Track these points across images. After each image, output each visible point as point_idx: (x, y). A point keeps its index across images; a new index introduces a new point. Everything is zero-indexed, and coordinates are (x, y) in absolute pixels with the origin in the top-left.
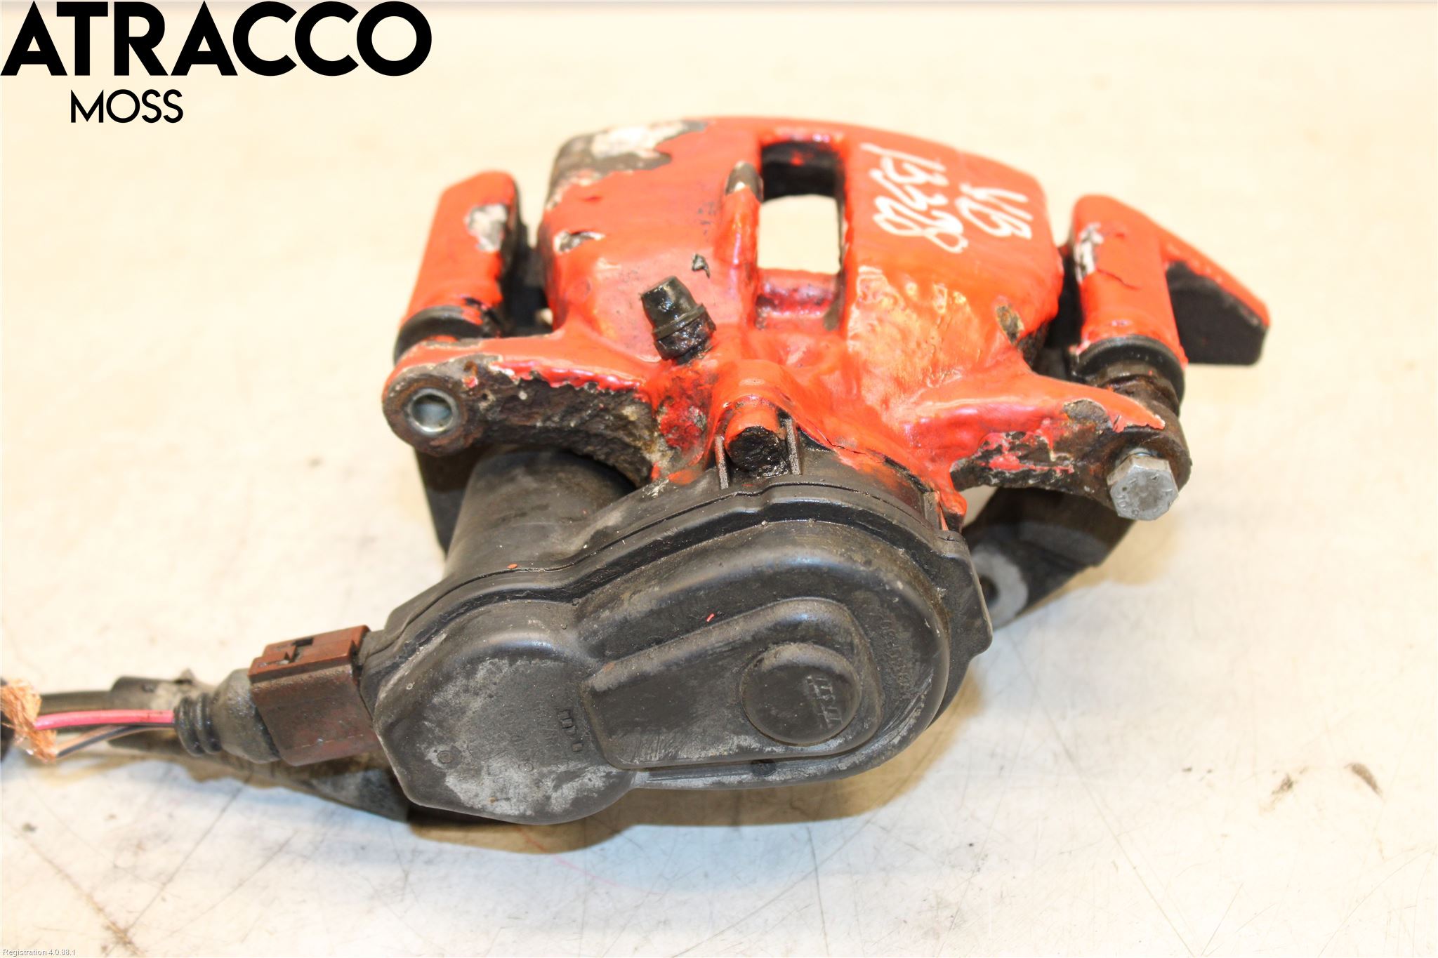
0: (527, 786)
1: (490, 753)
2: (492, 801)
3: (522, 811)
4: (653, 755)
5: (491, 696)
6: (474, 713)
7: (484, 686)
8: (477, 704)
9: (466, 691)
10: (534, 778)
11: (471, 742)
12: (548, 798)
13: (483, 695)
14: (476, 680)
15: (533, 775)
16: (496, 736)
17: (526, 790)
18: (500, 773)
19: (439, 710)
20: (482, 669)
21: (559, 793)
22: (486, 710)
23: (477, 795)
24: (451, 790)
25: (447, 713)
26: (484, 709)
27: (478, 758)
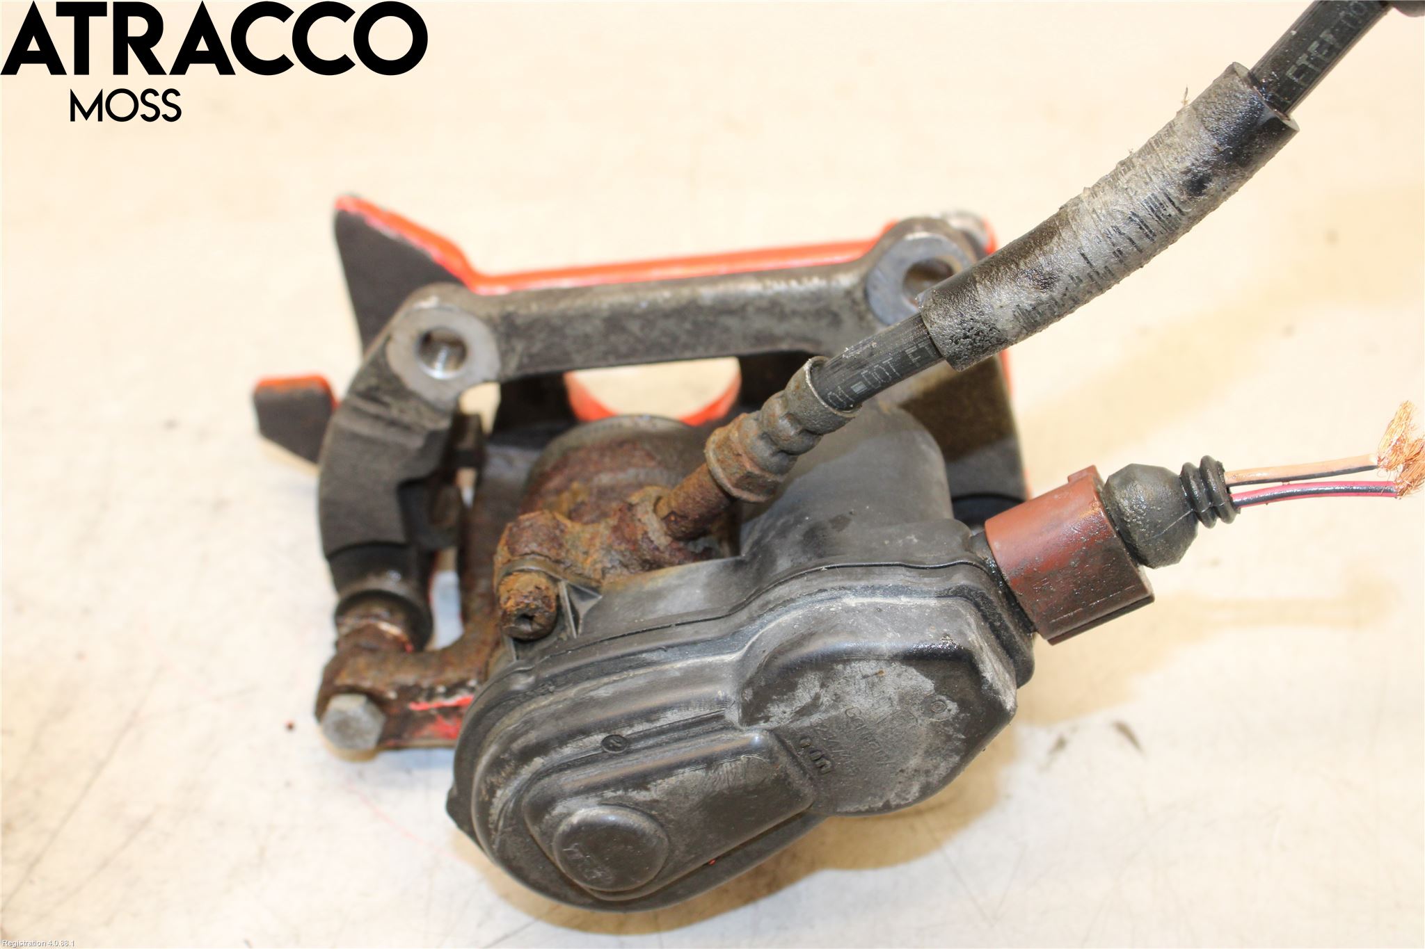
0: (848, 693)
1: (893, 720)
2: (881, 672)
3: (848, 668)
4: (729, 768)
5: (902, 771)
6: (916, 753)
7: (910, 779)
8: (914, 762)
9: (927, 772)
10: (842, 703)
11: (915, 726)
12: (822, 686)
13: (910, 770)
14: (919, 783)
15: (844, 706)
16: (890, 736)
17: (848, 689)
18: (878, 702)
19: (952, 751)
20: (915, 793)
21: (813, 693)
22: (904, 758)
23: (899, 675)
24: (927, 676)
25: (943, 749)
26: (906, 759)
27: (904, 712)
